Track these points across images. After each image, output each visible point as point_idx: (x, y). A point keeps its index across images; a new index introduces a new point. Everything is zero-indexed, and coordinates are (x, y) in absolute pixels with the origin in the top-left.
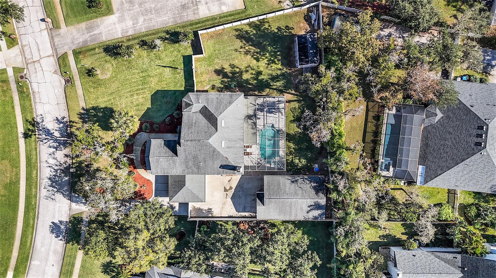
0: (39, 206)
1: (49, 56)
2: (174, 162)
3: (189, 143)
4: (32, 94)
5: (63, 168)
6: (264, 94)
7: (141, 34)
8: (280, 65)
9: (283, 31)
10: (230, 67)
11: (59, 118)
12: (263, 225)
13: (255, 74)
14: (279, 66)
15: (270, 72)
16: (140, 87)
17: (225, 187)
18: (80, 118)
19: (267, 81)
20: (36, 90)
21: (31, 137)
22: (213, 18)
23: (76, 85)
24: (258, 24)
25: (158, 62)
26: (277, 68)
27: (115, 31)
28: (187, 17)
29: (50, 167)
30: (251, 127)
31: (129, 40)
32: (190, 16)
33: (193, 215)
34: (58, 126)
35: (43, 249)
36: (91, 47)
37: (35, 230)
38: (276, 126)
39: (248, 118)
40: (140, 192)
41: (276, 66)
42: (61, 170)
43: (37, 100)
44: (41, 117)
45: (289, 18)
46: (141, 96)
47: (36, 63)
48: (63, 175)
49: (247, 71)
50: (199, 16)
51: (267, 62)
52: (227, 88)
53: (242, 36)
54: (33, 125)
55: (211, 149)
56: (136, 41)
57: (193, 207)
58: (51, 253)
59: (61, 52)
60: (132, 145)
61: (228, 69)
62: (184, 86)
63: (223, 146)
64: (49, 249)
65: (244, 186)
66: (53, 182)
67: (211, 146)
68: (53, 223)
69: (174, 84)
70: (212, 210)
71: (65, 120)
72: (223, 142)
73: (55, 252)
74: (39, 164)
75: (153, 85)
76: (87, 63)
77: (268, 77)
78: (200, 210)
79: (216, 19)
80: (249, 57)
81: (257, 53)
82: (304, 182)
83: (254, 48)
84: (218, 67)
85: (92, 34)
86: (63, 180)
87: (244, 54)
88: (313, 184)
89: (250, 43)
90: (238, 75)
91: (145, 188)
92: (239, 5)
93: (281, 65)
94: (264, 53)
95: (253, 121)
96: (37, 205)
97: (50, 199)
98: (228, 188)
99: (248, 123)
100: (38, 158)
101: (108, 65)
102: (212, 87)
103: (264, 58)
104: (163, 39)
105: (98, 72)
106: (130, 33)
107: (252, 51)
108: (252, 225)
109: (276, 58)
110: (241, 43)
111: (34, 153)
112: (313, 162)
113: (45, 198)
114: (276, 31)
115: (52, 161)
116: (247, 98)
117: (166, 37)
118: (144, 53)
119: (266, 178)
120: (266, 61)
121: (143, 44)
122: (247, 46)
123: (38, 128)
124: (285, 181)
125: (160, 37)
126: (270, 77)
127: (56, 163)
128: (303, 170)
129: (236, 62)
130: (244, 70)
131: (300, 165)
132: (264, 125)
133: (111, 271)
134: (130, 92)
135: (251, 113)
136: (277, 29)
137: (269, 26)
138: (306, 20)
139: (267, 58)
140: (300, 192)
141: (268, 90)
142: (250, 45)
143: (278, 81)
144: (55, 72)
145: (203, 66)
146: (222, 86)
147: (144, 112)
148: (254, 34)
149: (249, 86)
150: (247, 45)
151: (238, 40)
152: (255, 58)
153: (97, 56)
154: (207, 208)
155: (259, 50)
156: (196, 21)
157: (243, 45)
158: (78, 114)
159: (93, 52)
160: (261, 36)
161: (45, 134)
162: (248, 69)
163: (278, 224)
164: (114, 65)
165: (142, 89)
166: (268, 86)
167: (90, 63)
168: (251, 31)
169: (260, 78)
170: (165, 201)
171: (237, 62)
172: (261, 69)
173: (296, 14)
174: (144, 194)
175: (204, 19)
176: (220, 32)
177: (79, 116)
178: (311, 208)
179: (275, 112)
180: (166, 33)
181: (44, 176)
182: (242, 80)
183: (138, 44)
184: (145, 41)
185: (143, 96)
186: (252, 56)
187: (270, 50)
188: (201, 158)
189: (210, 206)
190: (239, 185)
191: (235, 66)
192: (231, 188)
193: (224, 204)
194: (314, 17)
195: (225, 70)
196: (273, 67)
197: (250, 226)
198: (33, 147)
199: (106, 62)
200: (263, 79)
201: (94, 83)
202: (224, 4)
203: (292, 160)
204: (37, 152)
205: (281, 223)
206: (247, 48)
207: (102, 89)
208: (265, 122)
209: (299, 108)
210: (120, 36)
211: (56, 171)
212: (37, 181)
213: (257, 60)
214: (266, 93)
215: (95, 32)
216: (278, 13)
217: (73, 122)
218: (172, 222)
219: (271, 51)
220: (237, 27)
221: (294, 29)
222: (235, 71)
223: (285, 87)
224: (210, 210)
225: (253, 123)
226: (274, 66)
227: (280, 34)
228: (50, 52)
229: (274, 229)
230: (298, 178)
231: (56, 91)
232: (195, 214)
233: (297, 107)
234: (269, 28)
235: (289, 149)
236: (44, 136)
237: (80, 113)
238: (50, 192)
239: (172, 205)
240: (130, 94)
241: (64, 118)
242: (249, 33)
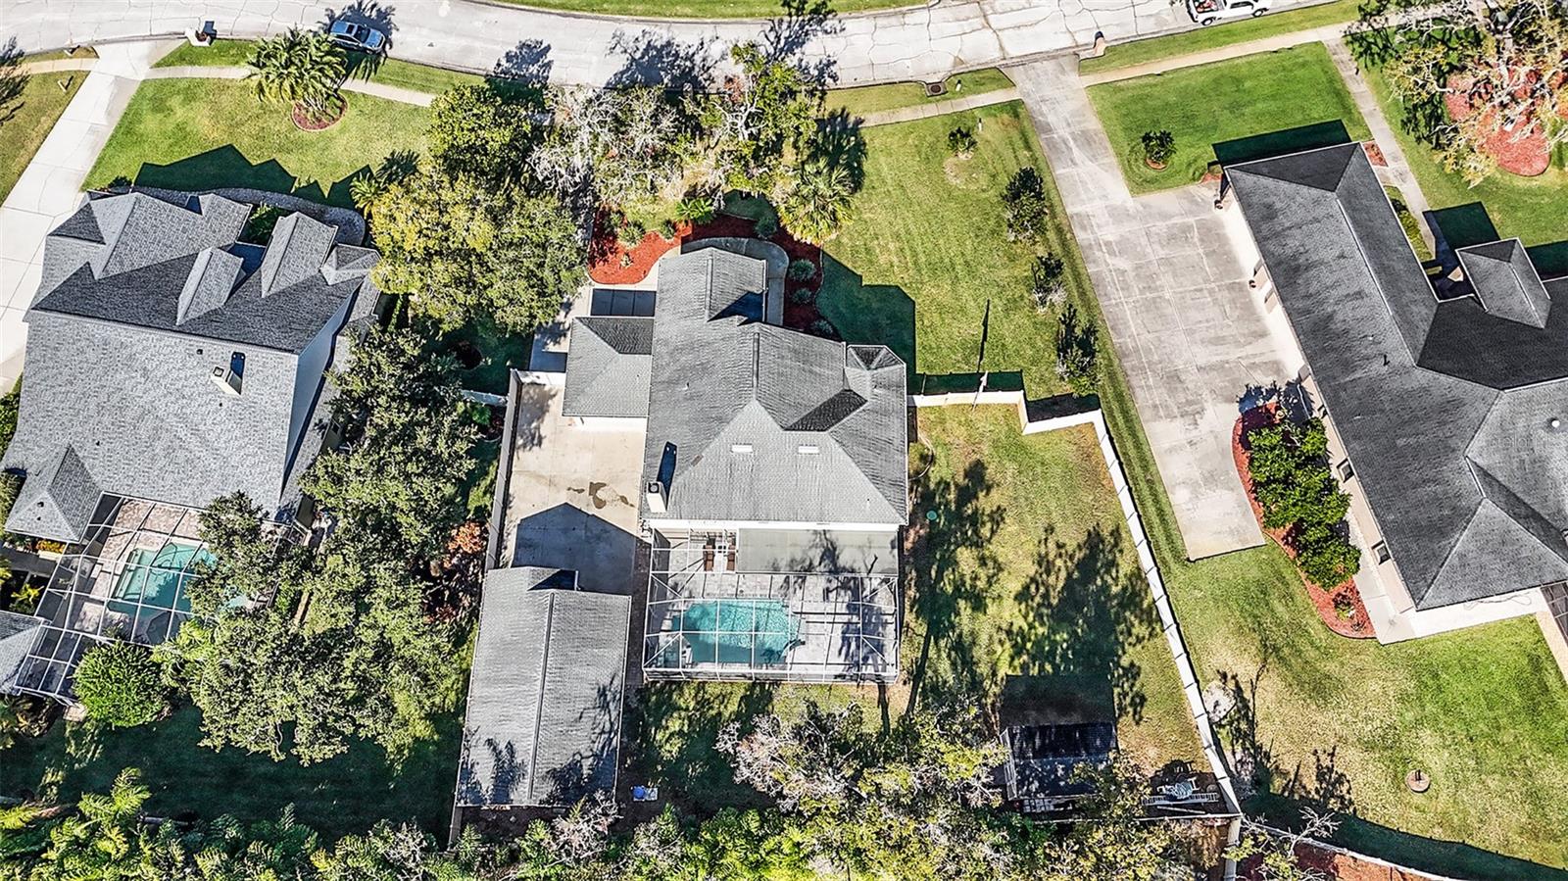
0: (597, 18)
1: (1002, 48)
3: (750, 345)
4: (897, 9)
5: (695, 73)
6: (909, 617)
7: (1078, 261)
8: (1010, 673)
9: (1126, 685)
10: (995, 508)
11: (833, 68)
12: (467, 605)
13: (973, 586)
14: (1004, 670)
15: (983, 639)
16: (923, 259)
17: (605, 485)
18: (833, 116)
19: (953, 627)
20: (909, 19)
21: (783, 5)
22: (1146, 464)
23: (925, 107)
24: (1142, 601)
25: (998, 304)
26: (1000, 663)
27: (1084, 197)
28: (1142, 387)
29: (702, 44)
30: (798, 558)
31: (1059, 230)
32: (1146, 395)
33: (528, 392)
34: (812, 65)
35: (478, 24)
36: (1033, 140)
37: (532, 8)
38: (800, 654)
39: (827, 549)
40: (612, 253)
41: (1006, 657)
42: (693, 68)
43: (881, 22)
44: (838, 29)
45: (1170, 704)
46: (895, 260)
47: (983, 20)
48: (676, 72)
49: (983, 561)
50: (1147, 421)
51: (1015, 629)
52: (926, 499)
53: (1098, 551)
54: (816, 11)
56: (1057, 250)
57: (552, 393)
58: (464, 42)
59: (1016, 75)
60: (753, 235)
61: (985, 503)
62: (928, 373)
63: (737, 449)
64: (476, 38)
65: (601, 545)
66: (659, 51)
68: (548, 48)
69: (934, 345)
70: (535, 448)
71: (829, 81)
72: (749, 449)
73: (468, 51)
74: (709, 21)
75: (927, 289)
76: (988, 131)
77: (966, 630)
78: (541, 410)
79: (1145, 468)
80: (1032, 569)
81: (1046, 596)
82: (597, 731)
83: (1061, 584)
84: (990, 473)
85: (1072, 143)
86: (662, 73)
87: (1040, 555)
88: (586, 763)
89: (1076, 575)
90: (970, 533)
91: (623, 263)
92: (1197, 544)
93: (1007, 676)
94: (1045, 619)
95: (816, 563)
96: (601, 15)
97: (614, 42)
98: (600, 494)
99: (810, 548)
100: (726, 20)
101: (984, 180)
102: (927, 455)
103: (1030, 619)
104: (1069, 321)
105: (962, 157)
106: (1081, 236)
107: (1052, 580)
108: (471, 569)
109: (1034, 658)
110: (1075, 544)
111: (741, 10)
112: (668, 783)
113: (618, 33)
114: (1125, 662)
115: (715, 50)
116: (893, 548)
117: (1075, 326)
118: (1023, 270)
119: (625, 601)
120: (1020, 623)
121: (1051, 270)
122: (1065, 562)
123: (809, 20)
124: (607, 663)
125: (1075, 311)
126: (967, 640)
127: (709, 59)
128: (640, 745)
129: (1010, 527)
130: (987, 553)
131: (658, 737)
132: (801, 613)
133: (390, 175)
134: (908, 232)
135: (844, 560)
136: (1132, 665)
137: (1139, 640)
138: (1169, 769)
139: (1031, 626)
140: (564, 713)
141: (923, 630)
142: (1069, 575)
143: (954, 664)
144: (959, 61)
145: (992, 428)
146: (932, 486)
147: (849, 266)
148: (1105, 587)
149: (935, 567)
150: (1069, 564)
151: (1083, 538)
152: (1027, 588)
153: (1008, 154)
154: (543, 434)
155: (1055, 602)
156: (1133, 412)
157: (1070, 550)
158: (843, 110)
159: (1020, 144)
160: (1102, 609)
161: (790, 36)
162: (990, 564)
163: (463, 654)
164: (984, 195)
165: (915, 263)
166: (936, 630)
167: (988, 137)
168: (1116, 580)
169: (962, 603)
170: (583, 306)
171: (1009, 529)
172: (992, 609)
173: (1188, 731)
174: (606, 260)
175: (1140, 435)
176: (1104, 482)
177: (839, 111)
178: (504, 753)
179: (848, 652)
180: (1089, 329)
181: (676, 32)
182: (952, 547)
183: (1050, 254)
184: (1060, 273)
185: (896, 263)
186: (1033, 580)
187: (1058, 638)
188: (703, 385)
189: (550, 441)
190: (608, 527)
191: (998, 525)
192: (600, 504)
193: (551, 483)
194: (1184, 791)
195: (984, 493)
196: (999, 649)
197: (469, 563)
198: (757, 9)
199: (994, 176)
200: (958, 614)
201: (932, 147)
202: (1196, 495)
203: (679, 709)
204: (742, 16)
205: (464, 666)
206: (1059, 562)
207: (914, 164)
208: (813, 618)
209: (860, 737)
210: (1069, 211)
211: (690, 58)
212: (665, 16)
213: (1023, 596)
214: (912, 625)
215: (1076, 152)
216: (1182, 664)
217: (821, 98)
218: (511, 317)
219: (1054, 644)
220: (1124, 535)
221: (1137, 723)
222: (983, 523)
223: (935, 688)
224: (536, 442)
225: (811, 564)
226: (1004, 652)
227: (1113, 676)
228: (1014, 51)
229: (449, 642)
230: (614, 714)
231: (908, 63)
232: (532, 398)
233: (865, 730)
234: (1133, 640)
235: (717, 698)
236: (787, 34)
237: (848, 115)
238: (631, 44)
239: (565, 335)
240: (902, 232)
241: (835, 78)
242: (1108, 572)
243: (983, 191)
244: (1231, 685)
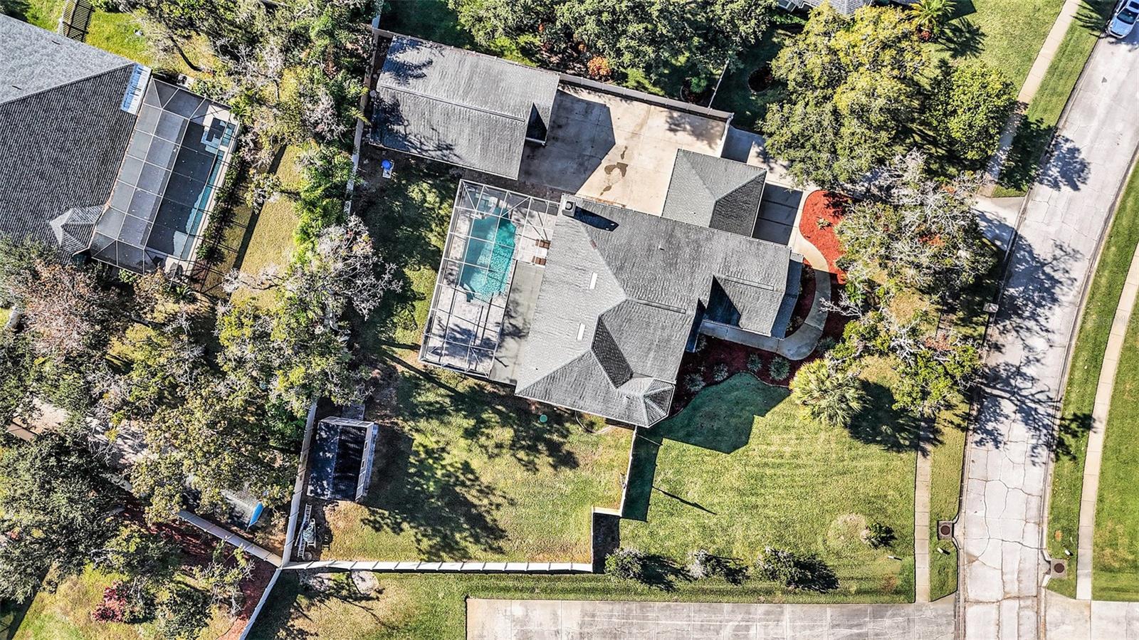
0: (1101, 238)
1: (978, 602)
2: (726, 267)
3: (676, 304)
4: (1046, 520)
5: (1015, 318)
6: (471, 382)
7: (736, 599)
8: (415, 442)
9: (389, 521)
10: (537, 467)
11: (991, 445)
12: (552, 59)
13: (482, 434)
14: (418, 438)
15: (443, 430)
16: (768, 471)
17: (623, 176)
18: (937, 431)
19: (457, 411)
20: (1032, 528)
21: (1075, 415)
22: (550, 592)
23: (927, 515)
24: (445, 551)
25: (711, 521)
26: (425, 435)
27: (798, 623)
28: (612, 611)
29: (1047, 331)
30: (518, 309)
31: (769, 592)
32: (606, 612)
33: (718, 125)
34: (999, 426)
35: (1119, 127)
36: (868, 598)
37: (1128, 179)
38: (461, 297)
39: (520, 331)
40: (835, 212)
41: (426, 442)
42: (1020, 316)
43: (1035, 502)
44: (1036, 460)
45: (369, 547)
46: (773, 448)
47: (1013, 595)
48: (1019, 302)
49: (499, 446)
50: (583, 605)
51: (445, 455)
52: (558, 418)
53: (490, 533)
54: (1061, 443)
55: (625, 276)
56: (750, 585)
57: (713, 146)
58: (1101, 111)
59: (945, 606)
60: (825, 334)
61: (543, 461)
62: (661, 447)
63: (595, 276)
64: (1103, 123)
65: (575, 166)
66: (1048, 290)
67: (624, 284)
68: (1076, 188)
69: (684, 459)
70: (667, 126)
71: (978, 437)
72: (592, 286)
73: (1090, 112)
74: (1073, 343)
75: (739, 468)
76: (885, 564)
77: (452, 419)
78: (698, 134)
79: (544, 590)
80: (486, 479)
81: (463, 484)
82: (423, 140)
83: (469, 497)
84: (567, 472)
85: (855, 631)
86: (1021, 289)
87: (494, 489)
88: (401, 129)
89: (474, 511)
90: (524, 443)
91: (821, 221)
92: (479, 608)
93: (414, 439)
94: (447, 479)
95: (512, 321)
96: (1103, 243)
97: (1069, 250)
98: (617, 171)
99: (524, 319)
100: (1070, 359)
101: (834, 544)
102: (592, 428)
103: (449, 468)
104: (682, 573)
105: (865, 533)
106: (761, 609)
107: (474, 492)
108: (578, 66)
109: (421, 461)
110: (498, 518)
111: (1078, 375)
112: (392, 186)
113: (1079, 256)
114: (405, 525)
115: (1038, 342)
116: (511, 381)
117: (676, 576)
118: (738, 550)
119: (513, 173)
120: (448, 460)
121: (735, 575)
122: (485, 506)
123: (1052, 435)
124: (468, 155)
125: (691, 581)
126: (446, 419)
127: (1028, 334)
128: (422, 171)
129: (521, 474)
130: (504, 451)
131: (425, 185)
132: (490, 304)
133: (961, 31)
134: (798, 466)
135: (510, 342)
136: (402, 530)
137: (418, 541)
138: (328, 531)
139: (443, 467)
140: (437, 118)
141: (460, 389)
142: (475, 506)
143: (430, 404)
144: (972, 559)
145: (603, 484)
146: (567, 425)
147: (776, 409)
148: (461, 530)
149: (504, 410)
150: (483, 509)
151: (501, 525)
152: (472, 472)
153: (857, 573)
154: (679, 134)
155: (458, 489)
156: (592, 597)
157: (494, 513)
158: (941, 443)
159: (865, 586)
160: (444, 521)
161: (1037, 413)
162: (496, 451)
163: (514, 53)
164: (820, 539)
165: (766, 464)
166: (457, 398)
167: (879, 561)
168: (465, 539)
169: (472, 422)
170: (779, 177)
171: (519, 474)
172: (463, 443)
173: (349, 553)
174: (828, 206)
175: (572, 596)
176: (541, 555)
177: (940, 438)
178: (419, 72)
179: (456, 331)
180: (672, 587)
181: (1067, 310)
182: (515, 427)
183: (748, 578)
184: (728, 580)
185: (769, 448)
186: (477, 479)
187: (431, 483)
188: (657, 261)
189: (670, 138)
190: (587, 173)
191: (524, 465)
192: (609, 170)
193: (634, 134)
194: (307, 536)
195: (551, 462)
196: (433, 439)
197: (583, 64)
198: (1076, 389)
199: (837, 553)
200: (465, 417)
201: (882, 510)
202: (515, 621)
203: (441, 203)
204: (1071, 374)
205: (506, 53)
206: (485, 502)
207: (867, 489)
208: (485, 312)
209: (394, 325)
210: (788, 608)
211: (1033, 316)
212: (1089, 303)
213: (467, 467)
214: (465, 382)
215: (847, 632)
216: (390, 565)
217: (958, 426)
218: (773, 119)
219: (428, 479)
220: (497, 556)
221: (362, 520)
222: (528, 455)
223: (417, 386)
224: (673, 126)
225: (512, 317)
226: (431, 442)
227: (397, 514)
228: (972, 612)
229: (526, 43)
230: (433, 154)
231: (981, 513)
232: (712, 128)
233: (399, 330)
234: (419, 536)
235: (444, 232)
236: (1041, 410)
237: (935, 445)
238: (1062, 266)
239: (764, 162)
240: (800, 462)
241: (980, 443)
242: (472, 535)
243: (825, 541)
244: (373, 594)
